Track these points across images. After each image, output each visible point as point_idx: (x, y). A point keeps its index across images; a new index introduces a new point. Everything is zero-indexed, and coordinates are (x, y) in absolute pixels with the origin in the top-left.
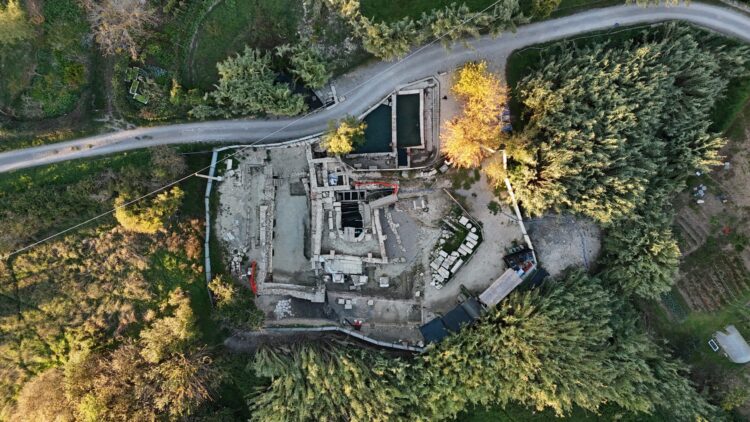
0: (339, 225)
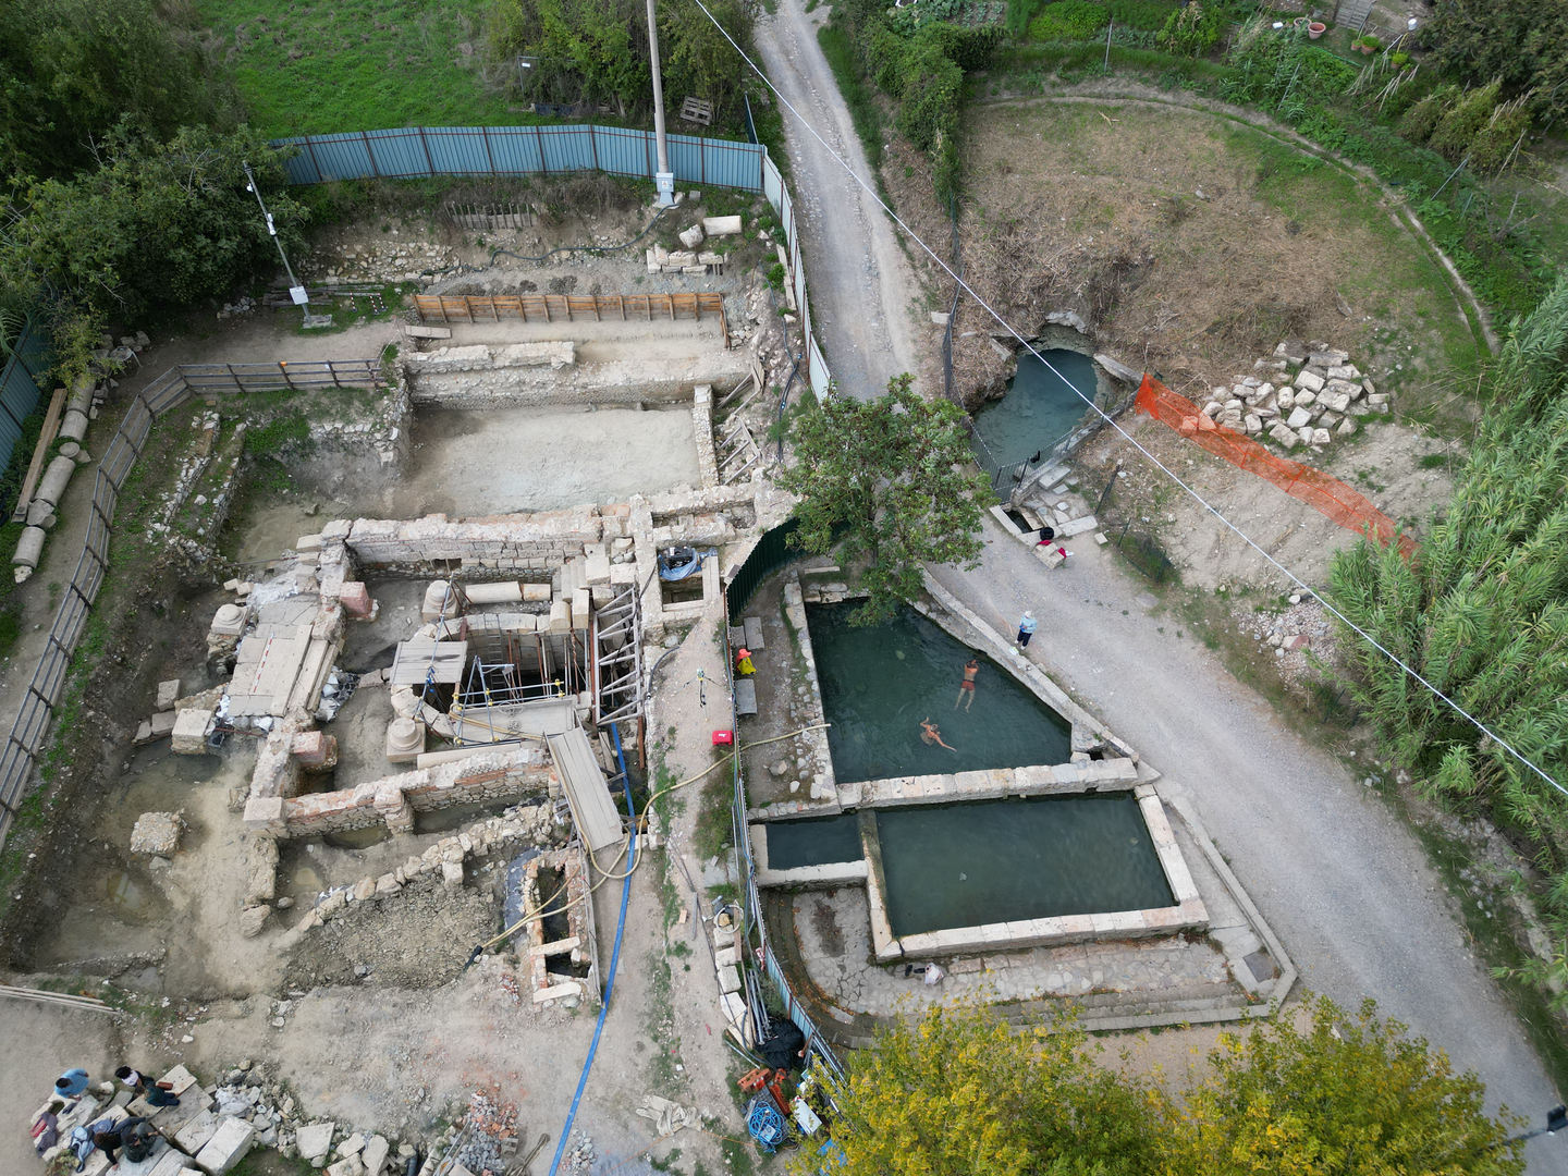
0: (479, 622)
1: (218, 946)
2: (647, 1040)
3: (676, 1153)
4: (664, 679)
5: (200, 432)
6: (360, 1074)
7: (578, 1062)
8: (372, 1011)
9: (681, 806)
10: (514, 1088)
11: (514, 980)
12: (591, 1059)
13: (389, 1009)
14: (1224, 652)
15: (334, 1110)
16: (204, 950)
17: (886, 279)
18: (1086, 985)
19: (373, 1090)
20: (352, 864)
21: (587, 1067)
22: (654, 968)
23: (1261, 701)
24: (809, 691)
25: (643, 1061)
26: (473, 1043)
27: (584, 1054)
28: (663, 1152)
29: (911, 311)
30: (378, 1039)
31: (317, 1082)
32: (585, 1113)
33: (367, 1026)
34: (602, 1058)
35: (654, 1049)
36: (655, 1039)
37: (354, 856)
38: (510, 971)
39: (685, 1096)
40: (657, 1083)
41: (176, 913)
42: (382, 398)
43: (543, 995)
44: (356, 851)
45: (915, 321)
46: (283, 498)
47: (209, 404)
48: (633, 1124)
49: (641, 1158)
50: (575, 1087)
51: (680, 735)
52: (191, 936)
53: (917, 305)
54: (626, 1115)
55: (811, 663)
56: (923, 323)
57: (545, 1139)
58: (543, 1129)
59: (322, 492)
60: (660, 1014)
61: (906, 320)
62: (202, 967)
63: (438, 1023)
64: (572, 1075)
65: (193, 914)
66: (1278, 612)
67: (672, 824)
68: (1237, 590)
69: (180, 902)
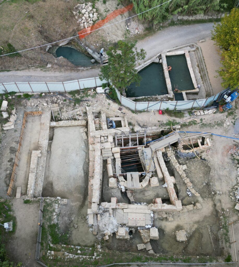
0: (119, 172)
1: (204, 214)
2: (215, 127)
3: (232, 122)
4: (144, 125)
5: (56, 256)
6: (228, 175)
7: (220, 137)
8: (216, 175)
9: (174, 120)
10: (227, 147)
11: (207, 150)
12: (220, 136)
13: (216, 172)
14: (138, 40)
15: (235, 178)
16: (205, 217)
17: (33, 74)
18: (197, 68)
19: (230, 173)
20: (181, 192)
21: (221, 136)
22: (202, 127)
23: (147, 37)
24: (149, 98)
25: (218, 128)
26: (220, 156)
27: (219, 137)
28: (232, 124)
29: (45, 71)
30: (221, 173)
31: (231, 183)
32: (229, 136)
33: (219, 176)
34: (219, 134)
35: (216, 126)
36: (214, 126)
37: (180, 191)
38: (205, 152)
39: (223, 121)
40: (222, 125)
41: (198, 226)
42: (46, 202)
43: (210, 145)
44: (179, 191)
45: (48, 71)
46: (70, 236)
47: (44, 254)
48: (229, 128)
49: (234, 127)
50: (225, 138)
51: (160, 120)
52: (203, 221)
53: (43, 70)
54: (228, 130)
55: (143, 97)
56: (50, 69)
57: (234, 141)
58: (232, 141)
59: (70, 224)
60: (210, 125)
61: (48, 72)
62: (209, 216)
63: (216, 163)
64: (223, 138)
65: (198, 222)
66: (130, 31)
67: (178, 122)
68: (125, 36)
69: (196, 226)
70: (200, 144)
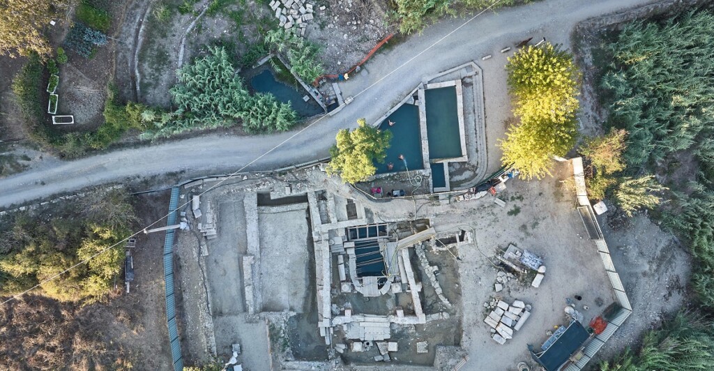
0: (354, 275)
43: (470, 241)
70: (458, 239)
